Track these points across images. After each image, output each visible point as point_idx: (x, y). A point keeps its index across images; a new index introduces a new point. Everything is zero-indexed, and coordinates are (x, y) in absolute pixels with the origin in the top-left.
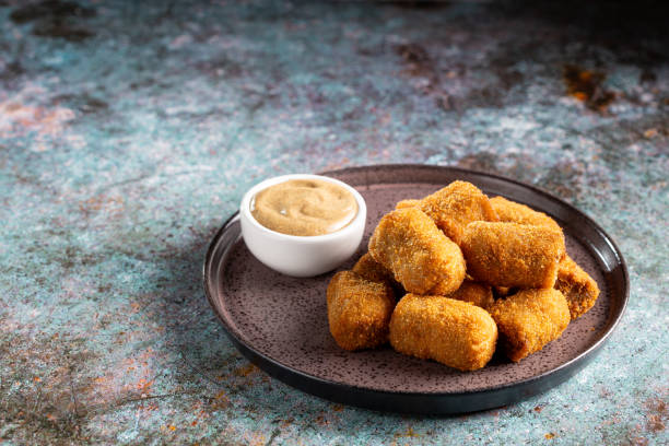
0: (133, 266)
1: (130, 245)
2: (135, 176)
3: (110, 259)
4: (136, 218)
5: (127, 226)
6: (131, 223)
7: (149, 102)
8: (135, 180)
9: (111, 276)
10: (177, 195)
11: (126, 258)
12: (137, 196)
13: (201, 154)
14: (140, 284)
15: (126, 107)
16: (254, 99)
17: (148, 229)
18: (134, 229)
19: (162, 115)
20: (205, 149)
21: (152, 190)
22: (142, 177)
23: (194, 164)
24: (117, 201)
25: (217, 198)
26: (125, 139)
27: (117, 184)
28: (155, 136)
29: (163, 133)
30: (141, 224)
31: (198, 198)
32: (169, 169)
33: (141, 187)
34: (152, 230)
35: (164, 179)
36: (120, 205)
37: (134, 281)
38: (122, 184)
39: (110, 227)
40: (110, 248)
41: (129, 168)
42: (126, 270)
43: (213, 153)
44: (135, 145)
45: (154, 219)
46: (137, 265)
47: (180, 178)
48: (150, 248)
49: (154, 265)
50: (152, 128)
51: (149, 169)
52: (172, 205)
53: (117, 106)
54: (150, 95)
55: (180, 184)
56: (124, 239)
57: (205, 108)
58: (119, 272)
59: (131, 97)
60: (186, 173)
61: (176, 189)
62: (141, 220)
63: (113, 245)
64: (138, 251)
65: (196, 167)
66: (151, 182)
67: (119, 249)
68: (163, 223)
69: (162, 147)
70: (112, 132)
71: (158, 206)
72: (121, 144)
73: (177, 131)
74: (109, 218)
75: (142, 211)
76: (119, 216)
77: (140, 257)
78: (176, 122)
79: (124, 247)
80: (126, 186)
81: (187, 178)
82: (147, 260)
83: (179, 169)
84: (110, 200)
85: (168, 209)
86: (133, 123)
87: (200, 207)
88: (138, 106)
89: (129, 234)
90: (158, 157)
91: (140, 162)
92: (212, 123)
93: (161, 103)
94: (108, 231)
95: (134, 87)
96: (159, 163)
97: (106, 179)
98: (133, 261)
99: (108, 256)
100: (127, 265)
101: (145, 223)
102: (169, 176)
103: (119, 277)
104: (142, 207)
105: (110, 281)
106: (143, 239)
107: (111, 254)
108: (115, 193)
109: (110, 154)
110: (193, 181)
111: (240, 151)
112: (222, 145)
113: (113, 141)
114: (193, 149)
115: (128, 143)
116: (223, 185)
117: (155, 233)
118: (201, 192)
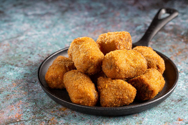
0: (13, 69)
1: (12, 61)
2: (15, 36)
3: (4, 67)
4: (15, 51)
5: (11, 54)
6: (13, 53)
7: (21, 11)
8: (15, 38)
9: (4, 73)
10: (32, 42)
11: (10, 66)
12: (16, 43)
13: (43, 28)
14: (17, 76)
15: (12, 13)
16: (64, 9)
17: (20, 55)
18: (14, 55)
19: (26, 15)
20: (44, 26)
21: (22, 41)
22: (18, 36)
23: (39, 31)
24: (7, 45)
25: (49, 43)
26: (11, 23)
27: (7, 39)
28: (23, 22)
29: (27, 21)
30: (17, 53)
31: (41, 43)
32: (29, 33)
33: (17, 40)
34: (22, 56)
35: (27, 37)
36: (8, 47)
37: (14, 75)
38: (9, 39)
39: (4, 55)
40: (4, 63)
41: (12, 33)
42: (10, 71)
43: (47, 27)
44: (15, 26)
45: (23, 51)
46: (15, 69)
47: (34, 37)
48: (21, 62)
49: (23, 69)
50: (22, 19)
51: (21, 34)
52: (30, 46)
53: (8, 12)
54: (21, 8)
55: (34, 39)
56: (10, 59)
57: (43, 12)
58: (7, 72)
59: (14, 9)
60: (36, 34)
61: (32, 40)
62: (17, 52)
63: (5, 61)
64: (16, 64)
65: (40, 33)
66: (22, 38)
67: (7, 63)
68: (27, 53)
69: (26, 26)
70: (6, 21)
71: (25, 47)
72: (9, 25)
73: (33, 21)
74: (3, 52)
75: (18, 49)
76: (8, 51)
77: (17, 66)
78: (32, 17)
79: (10, 62)
80: (11, 40)
81: (37, 36)
82: (20, 67)
83: (33, 33)
84: (4, 45)
85: (29, 48)
86: (14, 18)
87: (42, 47)
88: (16, 12)
89: (12, 57)
90: (25, 29)
91: (17, 31)
92: (47, 17)
93: (26, 11)
94: (3, 56)
95: (15, 6)
96: (25, 31)
97: (3, 38)
98: (13, 67)
99: (3, 66)
100: (11, 69)
101: (19, 53)
102: (29, 36)
103: (8, 73)
104: (18, 47)
105: (4, 75)
106: (18, 59)
107: (4, 65)
108: (6, 42)
109: (5, 29)
110: (39, 38)
111: (58, 26)
112: (51, 25)
113: (6, 24)
114: (39, 26)
115: (12, 25)
116: (52, 39)
117: (23, 57)
118: (42, 41)
